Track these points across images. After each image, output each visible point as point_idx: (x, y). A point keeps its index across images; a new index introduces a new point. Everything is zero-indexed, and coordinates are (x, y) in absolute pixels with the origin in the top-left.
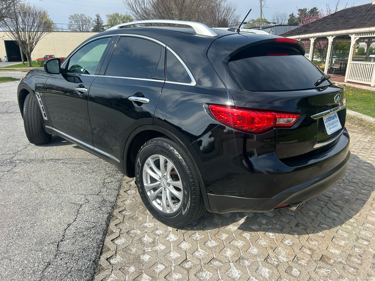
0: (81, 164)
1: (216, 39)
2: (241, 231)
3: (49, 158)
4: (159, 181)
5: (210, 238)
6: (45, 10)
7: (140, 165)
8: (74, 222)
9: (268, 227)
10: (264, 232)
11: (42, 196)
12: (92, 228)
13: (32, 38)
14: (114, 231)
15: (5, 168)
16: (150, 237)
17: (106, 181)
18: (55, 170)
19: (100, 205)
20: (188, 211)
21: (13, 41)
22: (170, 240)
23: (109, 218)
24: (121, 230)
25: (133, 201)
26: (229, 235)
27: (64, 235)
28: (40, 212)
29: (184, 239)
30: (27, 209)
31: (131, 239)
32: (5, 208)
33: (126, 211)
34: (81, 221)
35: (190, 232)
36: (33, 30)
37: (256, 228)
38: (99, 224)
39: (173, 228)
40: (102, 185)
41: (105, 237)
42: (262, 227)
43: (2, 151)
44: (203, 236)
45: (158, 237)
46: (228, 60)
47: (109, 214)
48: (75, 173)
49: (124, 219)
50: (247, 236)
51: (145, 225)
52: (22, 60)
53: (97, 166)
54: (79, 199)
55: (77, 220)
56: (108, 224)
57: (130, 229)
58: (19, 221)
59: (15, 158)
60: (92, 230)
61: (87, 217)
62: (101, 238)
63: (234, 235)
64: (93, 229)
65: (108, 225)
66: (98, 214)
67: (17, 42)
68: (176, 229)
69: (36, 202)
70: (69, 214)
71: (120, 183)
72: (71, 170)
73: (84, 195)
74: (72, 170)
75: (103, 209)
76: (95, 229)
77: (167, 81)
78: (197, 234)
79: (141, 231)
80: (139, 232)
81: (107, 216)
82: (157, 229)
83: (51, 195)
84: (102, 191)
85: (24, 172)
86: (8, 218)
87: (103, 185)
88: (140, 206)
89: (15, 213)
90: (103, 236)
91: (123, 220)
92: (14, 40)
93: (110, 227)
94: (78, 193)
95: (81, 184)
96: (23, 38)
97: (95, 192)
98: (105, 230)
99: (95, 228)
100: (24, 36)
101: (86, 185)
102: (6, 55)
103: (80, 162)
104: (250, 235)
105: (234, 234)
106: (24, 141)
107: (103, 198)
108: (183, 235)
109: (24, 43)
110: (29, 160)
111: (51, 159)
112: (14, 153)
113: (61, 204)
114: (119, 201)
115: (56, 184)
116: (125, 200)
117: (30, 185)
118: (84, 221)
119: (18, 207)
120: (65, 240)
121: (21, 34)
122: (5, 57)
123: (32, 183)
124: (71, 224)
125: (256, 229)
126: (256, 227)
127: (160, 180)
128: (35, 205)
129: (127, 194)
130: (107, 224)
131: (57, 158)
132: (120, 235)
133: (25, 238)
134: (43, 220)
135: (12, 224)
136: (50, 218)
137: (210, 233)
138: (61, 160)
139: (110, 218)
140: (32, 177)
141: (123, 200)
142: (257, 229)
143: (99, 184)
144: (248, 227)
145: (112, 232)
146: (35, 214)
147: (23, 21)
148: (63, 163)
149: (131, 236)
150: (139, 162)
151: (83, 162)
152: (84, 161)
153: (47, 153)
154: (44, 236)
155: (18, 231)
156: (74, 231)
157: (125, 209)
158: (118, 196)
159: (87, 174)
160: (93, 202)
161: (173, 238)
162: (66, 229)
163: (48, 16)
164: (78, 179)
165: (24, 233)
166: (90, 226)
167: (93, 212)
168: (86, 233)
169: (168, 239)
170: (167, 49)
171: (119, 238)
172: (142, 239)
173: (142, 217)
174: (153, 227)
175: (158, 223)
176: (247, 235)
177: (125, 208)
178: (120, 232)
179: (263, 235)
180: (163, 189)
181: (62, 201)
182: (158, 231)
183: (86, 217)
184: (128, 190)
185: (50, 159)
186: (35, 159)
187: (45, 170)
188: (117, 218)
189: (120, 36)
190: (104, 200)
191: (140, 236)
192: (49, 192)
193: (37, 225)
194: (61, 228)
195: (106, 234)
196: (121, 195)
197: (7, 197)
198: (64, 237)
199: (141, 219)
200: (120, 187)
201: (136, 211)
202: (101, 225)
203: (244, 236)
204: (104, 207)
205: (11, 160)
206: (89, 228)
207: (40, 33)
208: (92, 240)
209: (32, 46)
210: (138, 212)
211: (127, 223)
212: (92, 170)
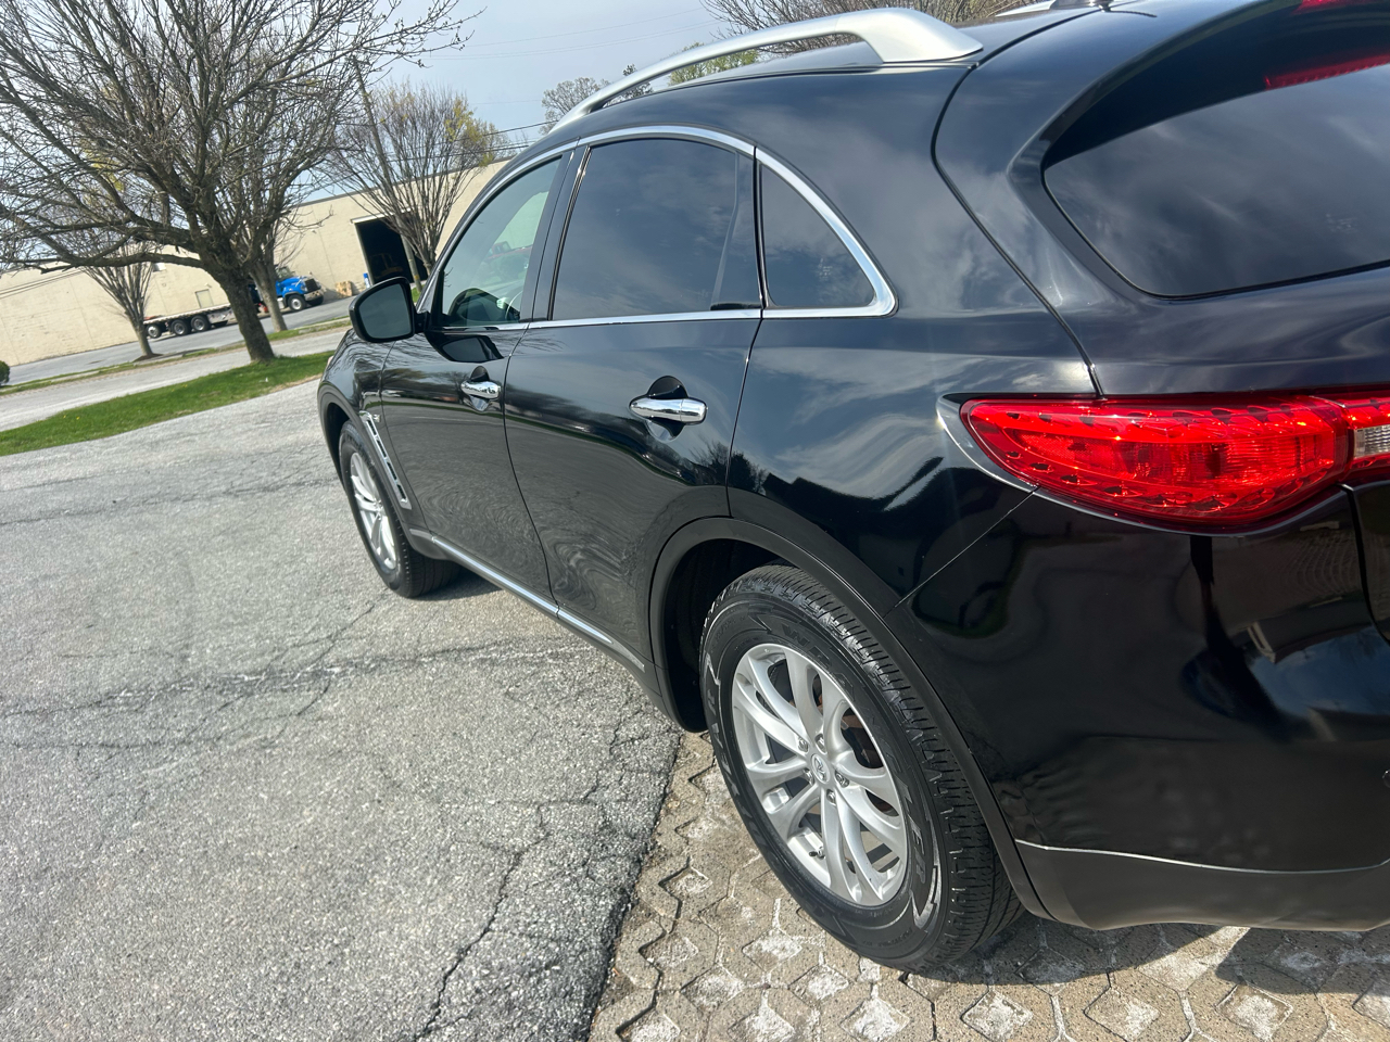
0: (542, 663)
1: (974, 67)
2: (1227, 986)
3: (438, 647)
4: (802, 758)
5: (1061, 1026)
6: (459, 95)
7: (717, 682)
8: (482, 936)
9: (1374, 960)
10: (1354, 996)
11: (391, 815)
12: (547, 967)
13: (431, 197)
14: (634, 980)
15: (293, 701)
16: (781, 1016)
17: (622, 733)
18: (449, 698)
19: (589, 850)
20: (936, 916)
21: (378, 220)
22: (870, 1033)
23: (620, 916)
24: (661, 974)
25: (723, 823)
26: (1160, 1009)
27: (438, 1005)
28: (372, 891)
29: (935, 1028)
30: (333, 876)
31: (701, 1025)
32: (263, 872)
33: (690, 876)
34: (508, 935)
35: (963, 988)
36: (430, 172)
37: (1306, 966)
38: (577, 947)
39: (886, 969)
40: (605, 755)
41: (594, 1010)
42: (1343, 959)
43: (297, 631)
44: (1028, 1014)
45: (815, 1014)
46: (1042, 154)
47: (618, 897)
48: (517, 705)
49: (678, 916)
50: (1260, 1015)
51: (764, 949)
52: (414, 277)
53: (599, 668)
54: (514, 827)
55: (493, 926)
56: (612, 946)
57: (698, 972)
58: (296, 936)
59: (330, 658)
60: (546, 977)
61: (533, 910)
62: (575, 1021)
63: (1189, 1013)
64: (548, 972)
65: (610, 952)
66: (577, 896)
67: (389, 223)
68: (899, 973)
69: (366, 843)
70: (470, 900)
71: (676, 741)
72: (505, 690)
73: (535, 803)
74: (507, 693)
75: (600, 871)
76: (558, 971)
77: (771, 308)
78: (997, 1002)
79: (746, 981)
80: (735, 985)
81: (611, 902)
82: (815, 971)
83: (420, 811)
84: (602, 783)
85: (350, 713)
86: (263, 919)
87: (611, 754)
88: (751, 850)
89: (290, 899)
90: (585, 1006)
91: (675, 924)
92: (382, 216)
93: (619, 959)
94: (515, 796)
95: (531, 755)
96: (407, 205)
97: (579, 790)
98: (595, 979)
99: (557, 968)
100: (409, 196)
101: (549, 757)
102: (367, 271)
103: (541, 654)
104: (1275, 1013)
105: (1186, 1003)
106: (368, 585)
107: (604, 815)
108: (933, 1005)
109: (411, 219)
110: (373, 661)
111: (443, 652)
112: (331, 636)
113: (446, 850)
114: (667, 824)
115: (445, 760)
116: (689, 822)
117: (357, 770)
118: (521, 935)
119: (303, 869)
120: (438, 1028)
121: (400, 191)
122: (366, 276)
123: (365, 758)
124: (469, 948)
125: (1305, 973)
126: (1305, 959)
127: (803, 753)
128: (359, 861)
129: (699, 793)
130: (608, 945)
131: (465, 641)
132: (654, 1003)
133: (302, 1016)
134: (376, 929)
135: (271, 947)
136: (403, 919)
137: (1061, 999)
138: (478, 649)
139: (624, 914)
140: (370, 732)
141: (680, 819)
142: (1314, 969)
143: (597, 750)
144: (1262, 963)
145: (627, 988)
146: (354, 900)
147: (399, 148)
148: (483, 661)
149: (701, 1009)
150: (712, 669)
151: (552, 654)
152: (556, 646)
153: (433, 626)
154: (369, 1009)
155: (285, 979)
156: (477, 984)
157: (688, 866)
158: (663, 801)
159: (558, 705)
160: (566, 837)
161: (885, 1021)
162: (450, 973)
163: (471, 113)
164: (523, 730)
165: (303, 993)
166: (541, 958)
167: (557, 886)
168: (522, 991)
169: (858, 1025)
170: (762, 164)
171: (650, 1015)
172: (747, 1021)
173: (754, 908)
174: (796, 958)
175: (821, 938)
176: (1258, 1009)
177: (688, 860)
178: (656, 987)
179: (1349, 1012)
180: (823, 793)
181: (454, 840)
182: (821, 981)
183: (529, 911)
184: (704, 771)
185: (440, 649)
186: (392, 653)
187: (416, 700)
188: (650, 914)
189: (588, 144)
190: (607, 825)
191: (740, 1005)
192: (417, 797)
193: (353, 952)
194: (433, 966)
195: (598, 995)
196: (676, 799)
197: (277, 823)
198: (438, 1013)
199: (750, 915)
200: (676, 757)
201: (732, 873)
202: (584, 950)
203: (1240, 1014)
204: (603, 858)
205: (318, 665)
206: (533, 967)
207: (453, 174)
208: (540, 1029)
209: (437, 224)
210: (740, 878)
211: (687, 940)
212: (579, 683)
